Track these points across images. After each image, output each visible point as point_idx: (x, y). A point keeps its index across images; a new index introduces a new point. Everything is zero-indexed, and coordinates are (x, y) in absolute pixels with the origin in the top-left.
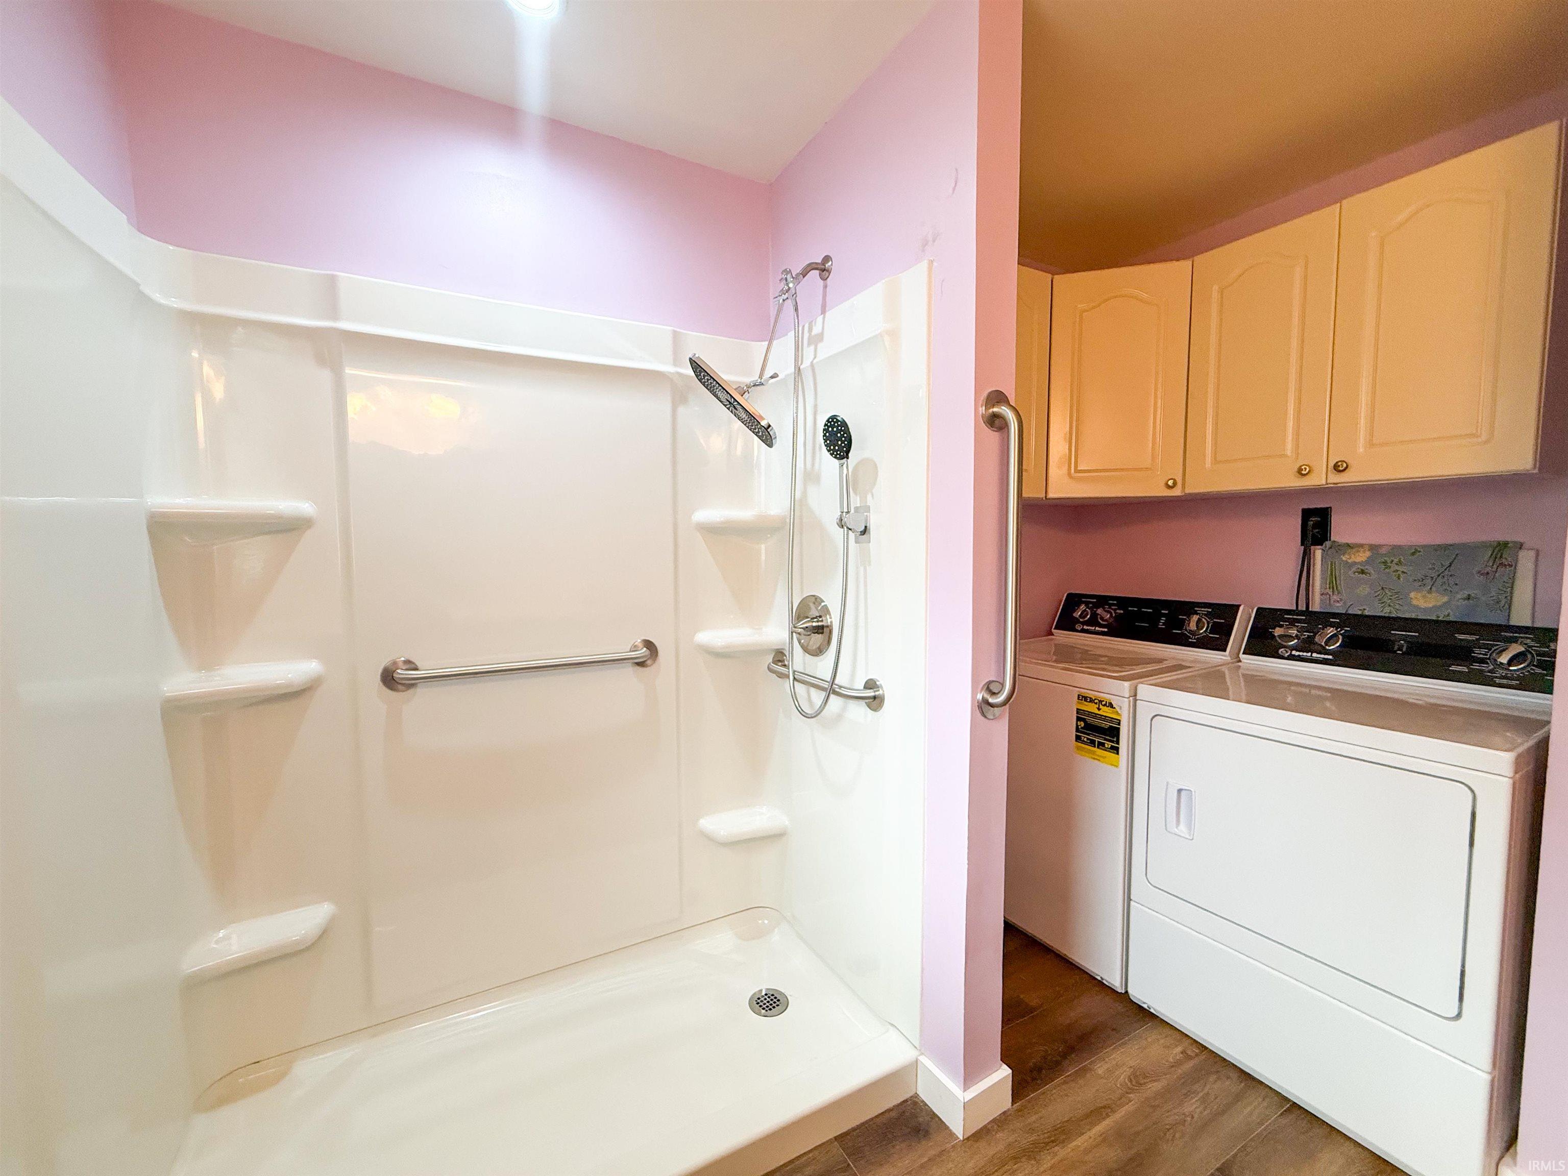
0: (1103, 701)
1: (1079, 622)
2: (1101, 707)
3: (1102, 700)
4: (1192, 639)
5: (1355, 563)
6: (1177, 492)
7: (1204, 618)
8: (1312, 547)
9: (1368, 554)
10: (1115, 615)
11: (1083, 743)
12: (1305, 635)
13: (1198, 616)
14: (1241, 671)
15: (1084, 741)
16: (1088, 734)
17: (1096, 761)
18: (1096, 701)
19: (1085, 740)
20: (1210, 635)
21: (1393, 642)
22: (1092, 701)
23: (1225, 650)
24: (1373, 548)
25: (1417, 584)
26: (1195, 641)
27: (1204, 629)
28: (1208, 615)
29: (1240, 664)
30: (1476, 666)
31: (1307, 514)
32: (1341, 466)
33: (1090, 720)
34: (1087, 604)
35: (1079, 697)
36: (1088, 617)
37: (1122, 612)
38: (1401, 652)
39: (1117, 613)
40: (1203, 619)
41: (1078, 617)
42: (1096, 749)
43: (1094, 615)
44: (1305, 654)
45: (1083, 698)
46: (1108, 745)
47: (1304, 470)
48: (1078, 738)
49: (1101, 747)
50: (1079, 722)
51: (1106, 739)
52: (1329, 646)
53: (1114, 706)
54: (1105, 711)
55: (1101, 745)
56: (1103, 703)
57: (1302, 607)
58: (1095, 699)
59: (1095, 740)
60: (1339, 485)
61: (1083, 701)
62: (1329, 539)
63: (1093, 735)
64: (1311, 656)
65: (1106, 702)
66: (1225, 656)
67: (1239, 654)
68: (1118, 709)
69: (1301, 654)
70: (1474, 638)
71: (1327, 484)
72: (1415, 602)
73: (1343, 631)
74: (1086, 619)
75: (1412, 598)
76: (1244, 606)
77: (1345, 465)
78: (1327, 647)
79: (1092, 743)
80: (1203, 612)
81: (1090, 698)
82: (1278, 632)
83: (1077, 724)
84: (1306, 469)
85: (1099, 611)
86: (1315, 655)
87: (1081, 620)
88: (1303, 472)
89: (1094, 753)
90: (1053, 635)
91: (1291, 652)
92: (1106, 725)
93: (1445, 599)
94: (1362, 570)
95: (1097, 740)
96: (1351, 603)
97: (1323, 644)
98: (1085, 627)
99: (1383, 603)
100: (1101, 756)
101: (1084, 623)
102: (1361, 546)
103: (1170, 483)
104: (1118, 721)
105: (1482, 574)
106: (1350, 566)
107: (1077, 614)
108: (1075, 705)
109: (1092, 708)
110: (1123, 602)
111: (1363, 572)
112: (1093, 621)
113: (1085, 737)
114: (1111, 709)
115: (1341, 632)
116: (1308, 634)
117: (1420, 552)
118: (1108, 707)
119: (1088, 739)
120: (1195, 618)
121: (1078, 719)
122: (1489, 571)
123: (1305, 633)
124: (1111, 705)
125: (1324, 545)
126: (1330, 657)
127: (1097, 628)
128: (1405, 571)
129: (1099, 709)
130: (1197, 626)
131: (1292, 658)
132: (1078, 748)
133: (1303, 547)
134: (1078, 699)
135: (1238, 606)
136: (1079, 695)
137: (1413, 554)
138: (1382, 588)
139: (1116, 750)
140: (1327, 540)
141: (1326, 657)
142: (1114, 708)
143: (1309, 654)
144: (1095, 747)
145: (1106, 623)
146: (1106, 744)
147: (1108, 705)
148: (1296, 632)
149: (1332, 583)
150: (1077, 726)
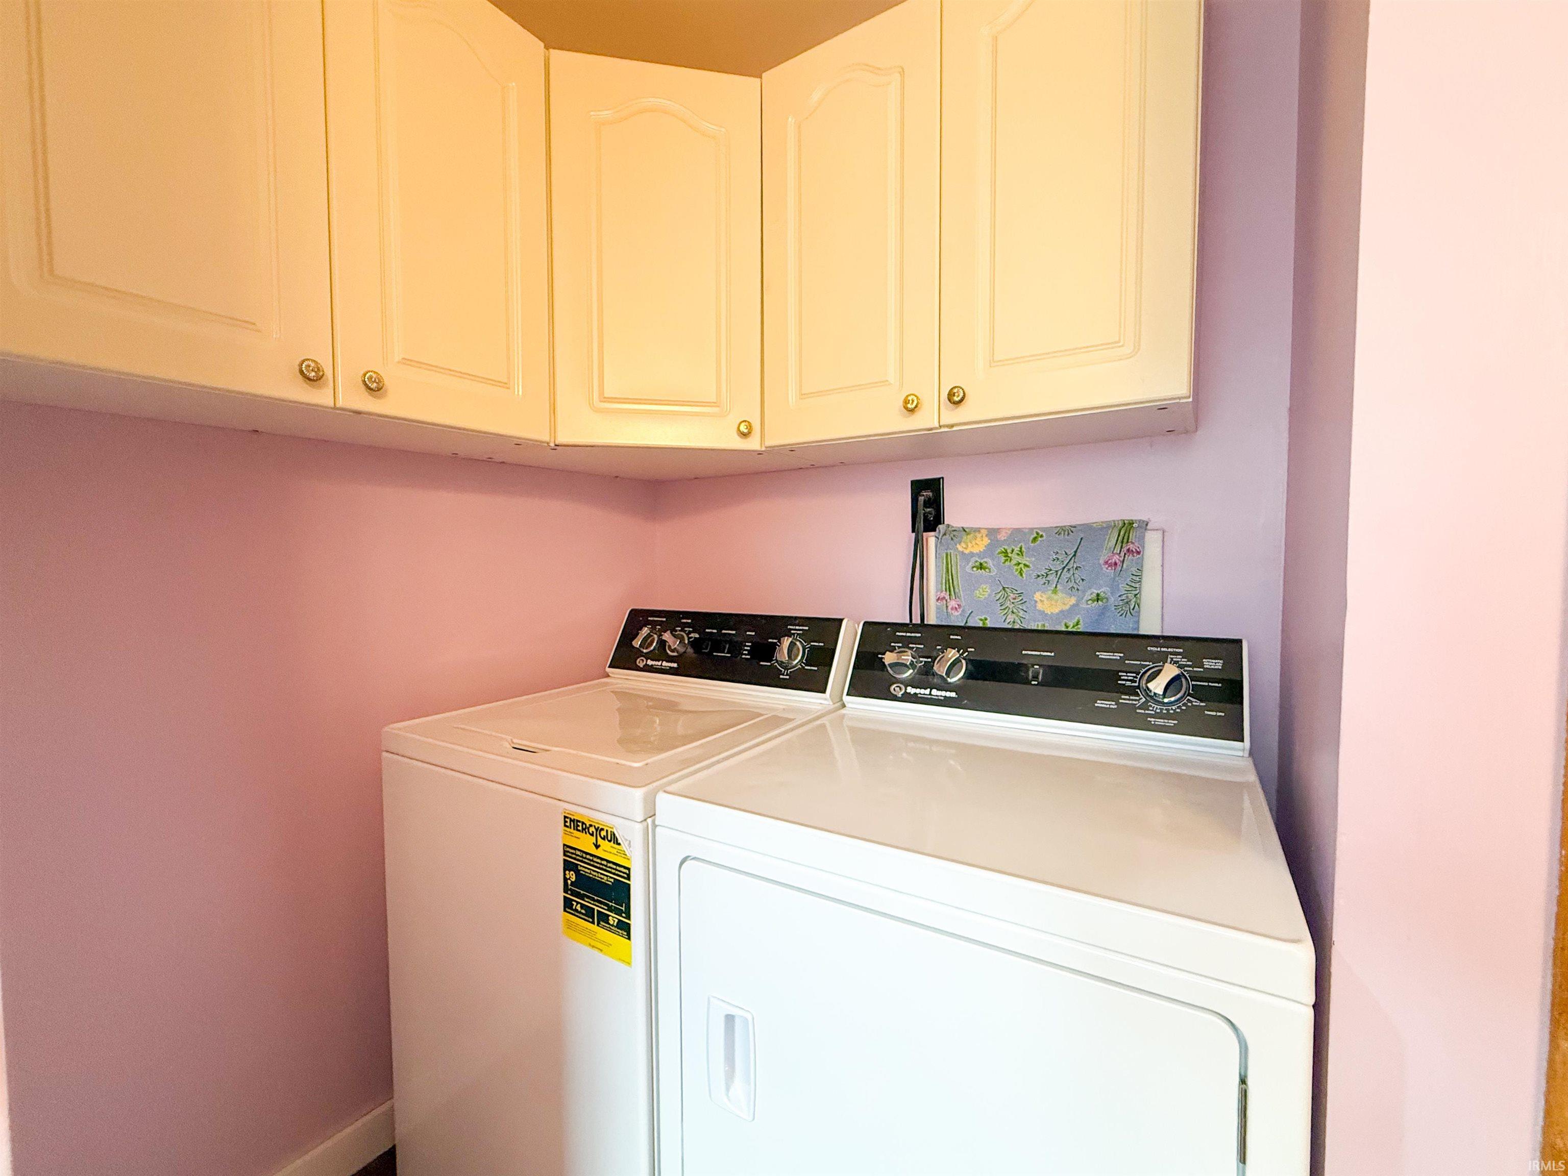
0: (602, 829)
1: (642, 654)
2: (600, 841)
3: (601, 827)
4: (783, 675)
5: (972, 555)
6: (753, 444)
7: (800, 641)
8: (924, 534)
9: (986, 541)
10: (689, 642)
11: (575, 913)
12: (921, 662)
13: (790, 639)
14: (846, 722)
15: (576, 910)
16: (582, 897)
17: (596, 952)
18: (592, 829)
19: (578, 907)
20: (806, 667)
21: (1026, 667)
22: (585, 829)
23: (824, 691)
24: (992, 532)
25: (1041, 581)
26: (788, 677)
27: (799, 658)
28: (804, 635)
29: (843, 711)
30: (1125, 699)
31: (918, 487)
32: (956, 394)
33: (585, 868)
34: (654, 624)
35: (566, 822)
36: (654, 644)
37: (697, 636)
38: (1036, 683)
39: (692, 637)
40: (798, 643)
41: (638, 647)
42: (594, 927)
43: (662, 643)
44: (922, 691)
45: (572, 823)
46: (613, 919)
47: (911, 402)
48: (568, 904)
49: (601, 923)
50: (567, 872)
51: (610, 909)
52: (951, 678)
53: (620, 841)
54: (606, 851)
55: (603, 918)
56: (603, 833)
57: (917, 620)
58: (591, 826)
59: (594, 909)
60: (955, 429)
61: (572, 830)
62: (942, 522)
63: (588, 897)
64: (930, 694)
65: (607, 831)
66: (826, 699)
67: (842, 697)
68: (624, 846)
69: (918, 691)
70: (1117, 656)
71: (940, 427)
72: (1040, 606)
73: (967, 653)
74: (652, 648)
75: (1036, 602)
76: (848, 620)
77: (961, 395)
78: (948, 679)
79: (589, 914)
80: (798, 632)
81: (583, 823)
82: (889, 658)
83: (565, 874)
84: (913, 401)
85: (667, 636)
86: (934, 692)
87: (645, 651)
88: (909, 406)
89: (592, 935)
90: (608, 676)
91: (906, 689)
92: (607, 878)
93: (1073, 601)
94: (981, 564)
95: (596, 908)
96: (970, 611)
97: (944, 675)
98: (650, 662)
99: (1004, 609)
100: (603, 942)
101: (647, 656)
102: (978, 530)
103: (743, 428)
104: (627, 872)
105: (1110, 565)
106: (966, 557)
107: (637, 643)
108: (559, 837)
109: (585, 843)
110: (700, 620)
111: (981, 567)
112: (661, 651)
113: (578, 903)
114: (615, 846)
115: (965, 655)
116: (926, 660)
117: (1042, 536)
118: (610, 841)
119: (582, 906)
120: (786, 642)
121: (568, 866)
122: (1117, 561)
123: (921, 659)
124: (614, 839)
125: (937, 529)
126: (953, 695)
127: (665, 664)
128: (1028, 564)
129: (597, 846)
130: (789, 657)
131: (908, 698)
132: (569, 925)
133: (914, 534)
134: (565, 826)
135: (841, 620)
136: (565, 817)
137: (1035, 539)
138: (1004, 588)
139: (625, 929)
140: (940, 524)
141: (948, 694)
142: (619, 844)
143: (927, 691)
144: (593, 923)
145: (675, 654)
146: (610, 918)
147: (609, 838)
148: (910, 658)
149: (949, 586)
150: (565, 880)
